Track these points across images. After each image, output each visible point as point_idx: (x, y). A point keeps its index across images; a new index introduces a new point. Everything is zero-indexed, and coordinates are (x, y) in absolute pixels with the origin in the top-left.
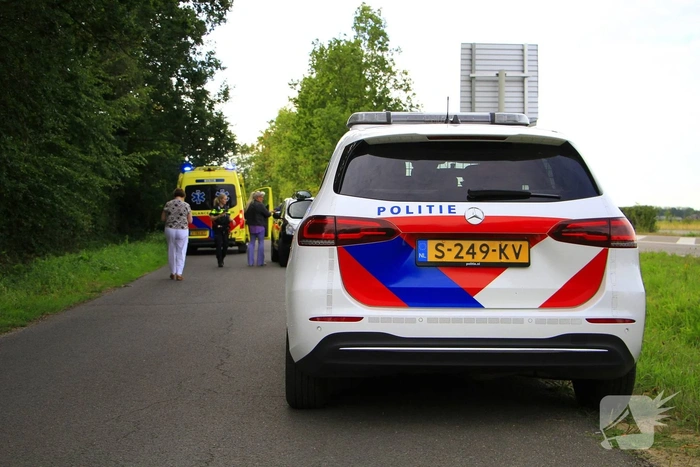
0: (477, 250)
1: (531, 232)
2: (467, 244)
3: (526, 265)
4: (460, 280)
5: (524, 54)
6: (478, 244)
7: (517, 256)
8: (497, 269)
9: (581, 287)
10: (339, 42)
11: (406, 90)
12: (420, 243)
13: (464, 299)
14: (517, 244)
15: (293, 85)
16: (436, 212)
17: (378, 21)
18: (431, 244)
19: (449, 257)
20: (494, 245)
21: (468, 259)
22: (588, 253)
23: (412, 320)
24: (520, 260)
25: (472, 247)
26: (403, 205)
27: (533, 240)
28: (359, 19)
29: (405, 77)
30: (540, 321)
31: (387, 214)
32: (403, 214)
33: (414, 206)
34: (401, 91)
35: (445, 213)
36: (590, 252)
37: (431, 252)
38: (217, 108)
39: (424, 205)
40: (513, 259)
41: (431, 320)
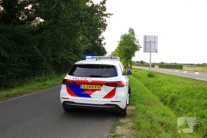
0: (91, 87)
1: (101, 84)
2: (89, 85)
3: (100, 90)
4: (87, 92)
5: (155, 37)
6: (91, 85)
7: (98, 88)
8: (95, 90)
9: (111, 94)
10: (126, 34)
12: (81, 85)
13: (88, 96)
14: (99, 86)
15: (118, 42)
16: (83, 79)
17: (133, 31)
18: (83, 85)
19: (86, 88)
20: (94, 86)
21: (89, 88)
22: (112, 88)
23: (78, 99)
24: (99, 89)
25: (90, 86)
26: (77, 78)
27: (102, 85)
28: (129, 30)
29: (138, 40)
30: (101, 101)
31: (74, 79)
32: (77, 79)
33: (79, 78)
34: (137, 43)
35: (85, 80)
36: (113, 88)
37: (82, 87)
38: (103, 46)
39: (81, 78)
40: (97, 89)
41: (81, 100)
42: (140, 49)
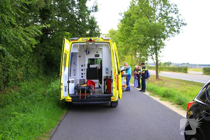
11: (176, 13)
29: (175, 7)
42: (181, 28)
